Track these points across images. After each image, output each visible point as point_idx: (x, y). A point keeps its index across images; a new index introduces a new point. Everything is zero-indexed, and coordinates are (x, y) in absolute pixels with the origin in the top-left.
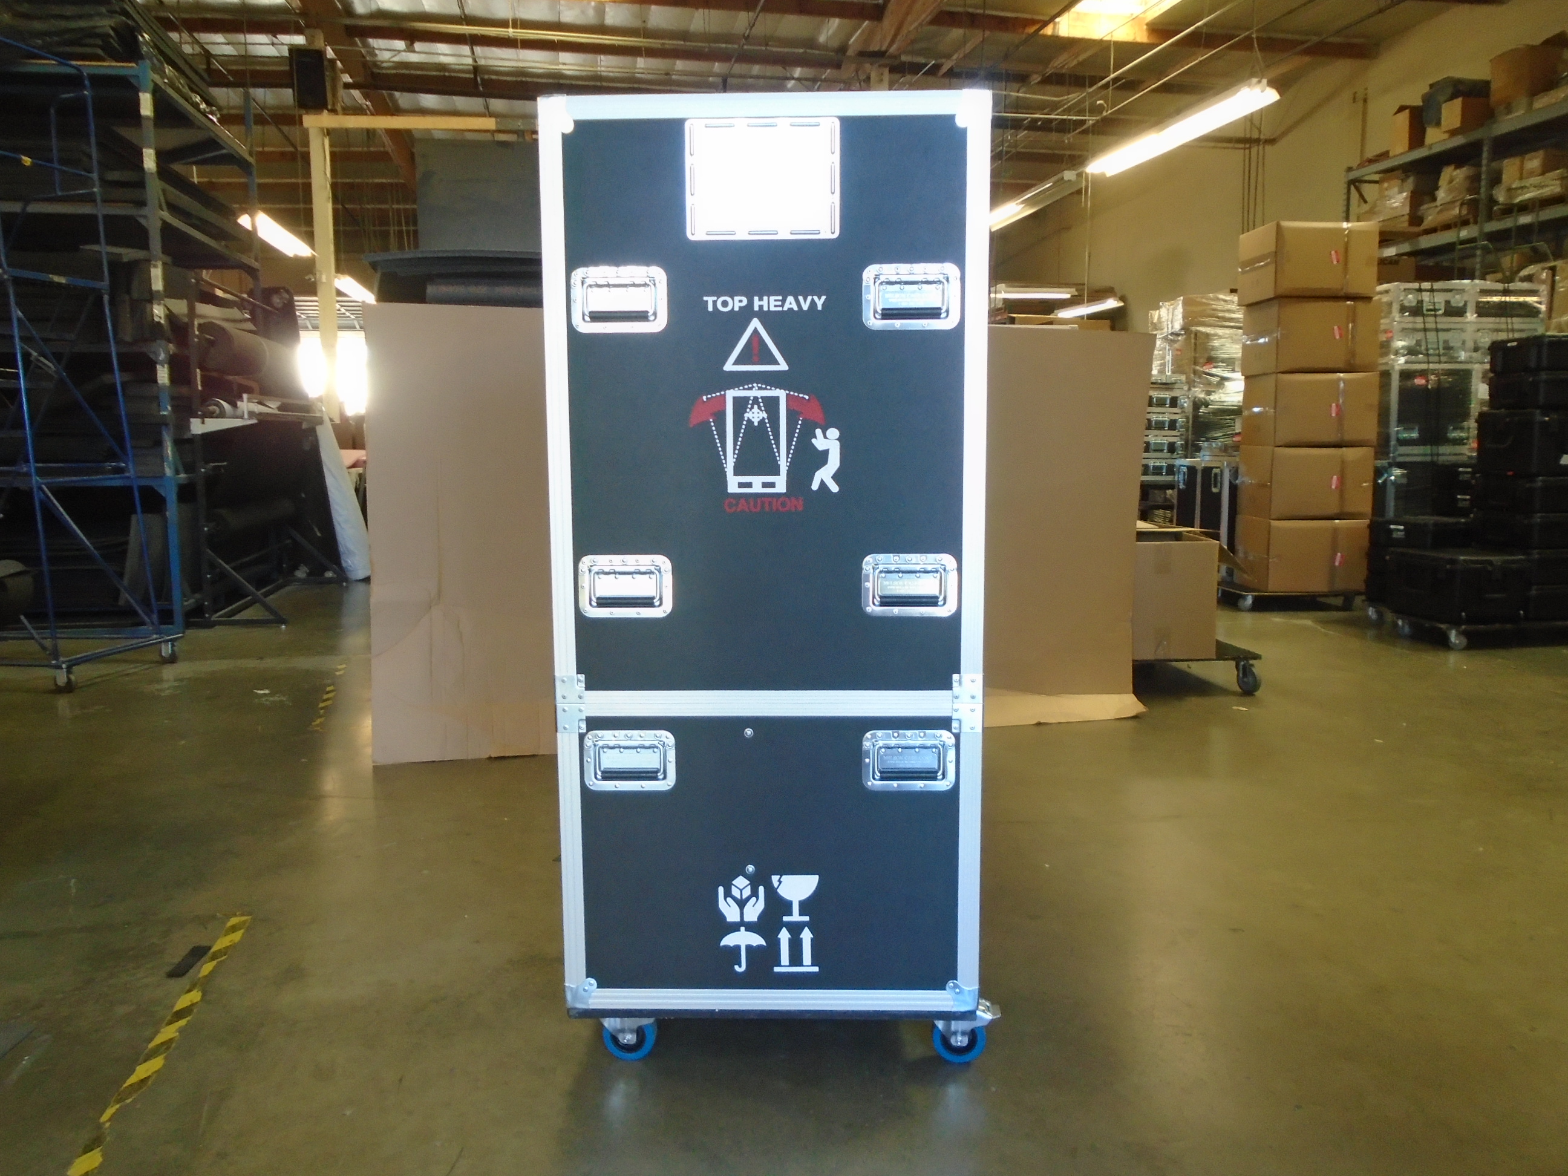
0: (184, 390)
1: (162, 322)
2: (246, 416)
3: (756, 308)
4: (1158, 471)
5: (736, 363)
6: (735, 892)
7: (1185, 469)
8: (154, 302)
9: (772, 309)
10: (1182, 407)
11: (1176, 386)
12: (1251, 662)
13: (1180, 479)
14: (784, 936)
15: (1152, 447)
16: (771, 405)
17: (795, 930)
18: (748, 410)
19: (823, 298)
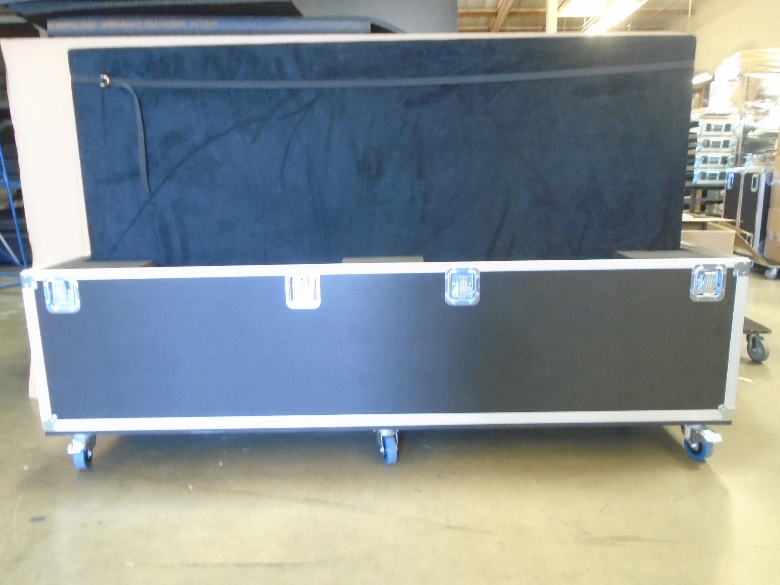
4: (713, 177)
7: (732, 175)
10: (735, 132)
11: (730, 116)
12: (761, 335)
13: (728, 182)
15: (709, 160)
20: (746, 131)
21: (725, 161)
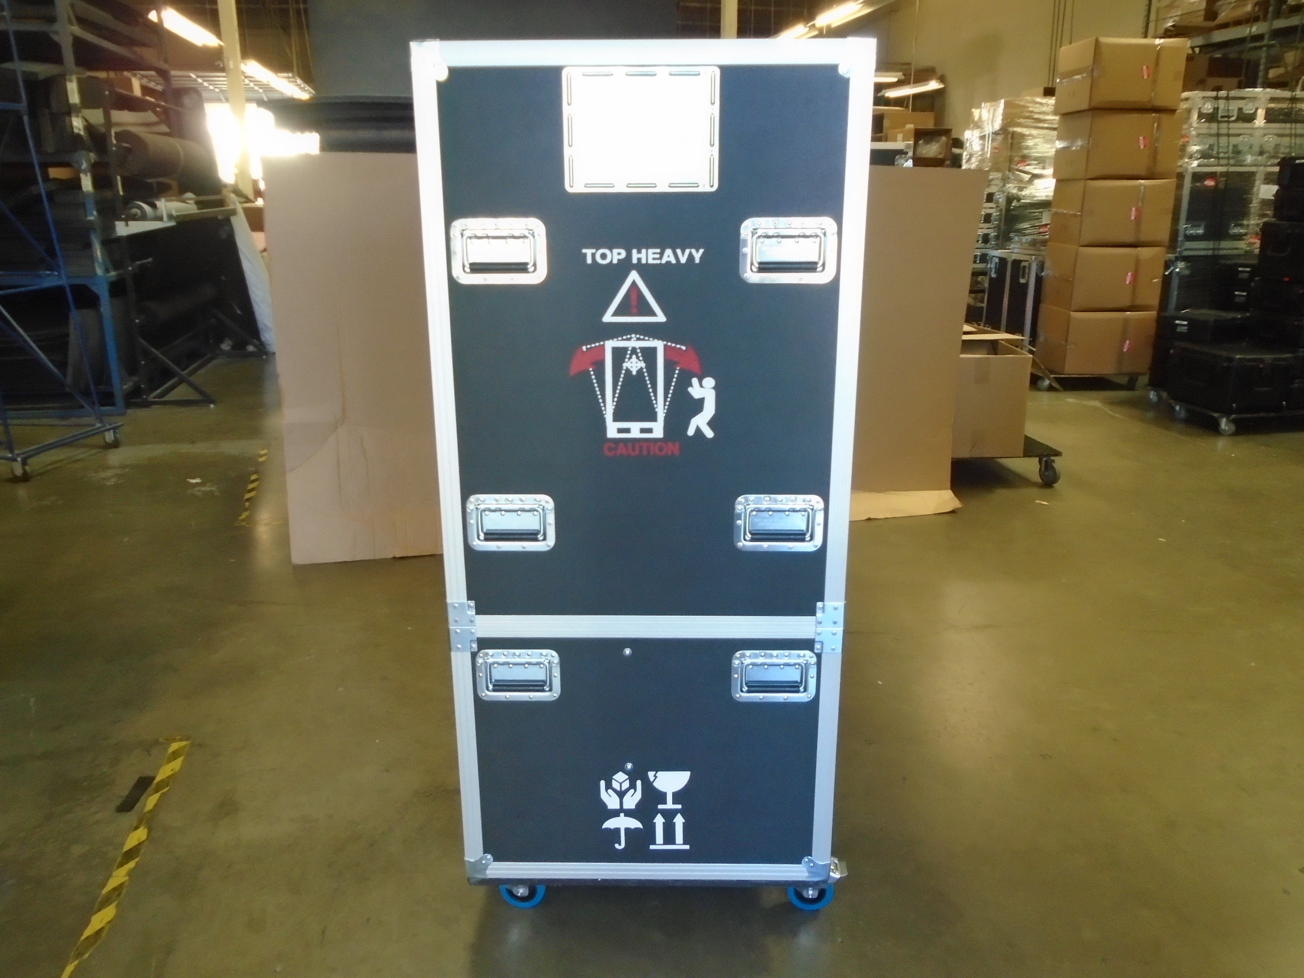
0: (108, 194)
1: (82, 133)
2: (165, 218)
3: (635, 261)
5: (615, 314)
6: (615, 785)
7: (997, 260)
8: (72, 114)
9: (651, 261)
10: (997, 202)
12: (1052, 458)
13: (992, 268)
14: (659, 821)
16: (649, 355)
17: (669, 816)
18: (627, 360)
19: (701, 251)
20: (1009, 200)
21: (986, 239)
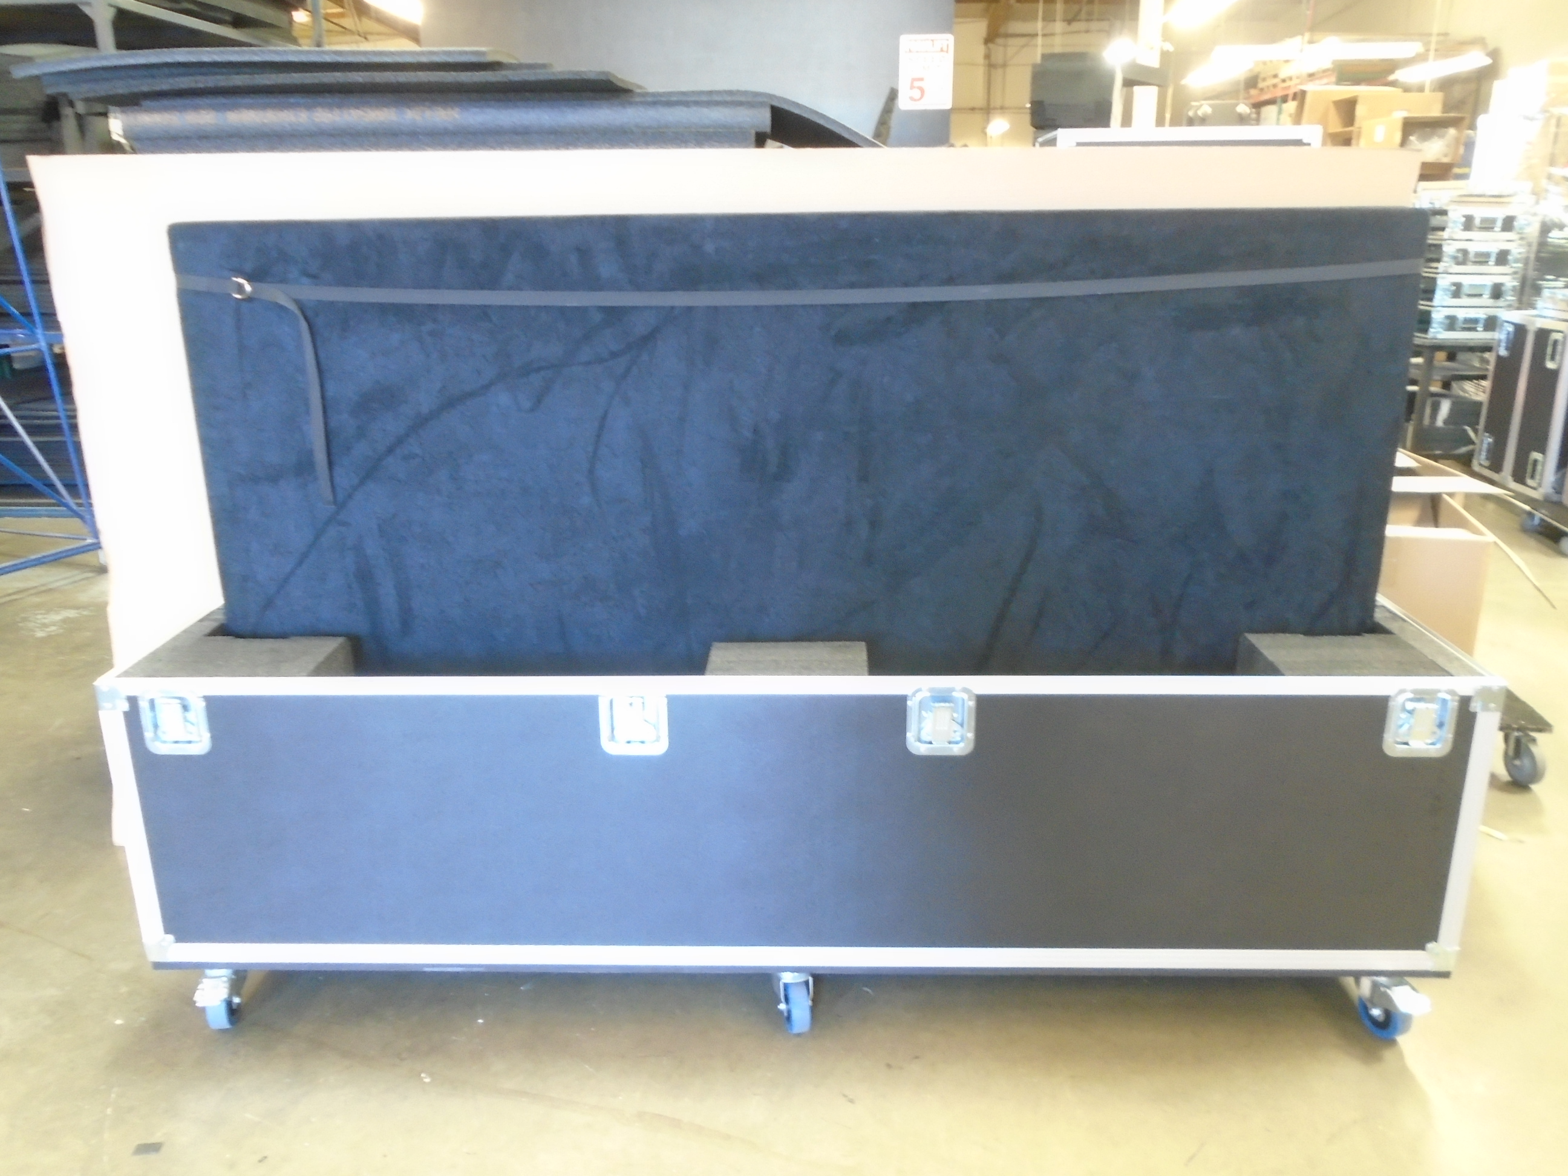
4: (1470, 325)
7: (1511, 329)
10: (1522, 232)
11: (1514, 200)
12: (1533, 734)
15: (1465, 290)
20: (1546, 229)
21: (1497, 292)
